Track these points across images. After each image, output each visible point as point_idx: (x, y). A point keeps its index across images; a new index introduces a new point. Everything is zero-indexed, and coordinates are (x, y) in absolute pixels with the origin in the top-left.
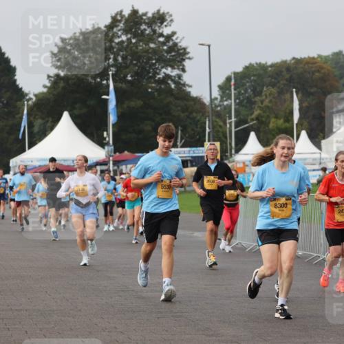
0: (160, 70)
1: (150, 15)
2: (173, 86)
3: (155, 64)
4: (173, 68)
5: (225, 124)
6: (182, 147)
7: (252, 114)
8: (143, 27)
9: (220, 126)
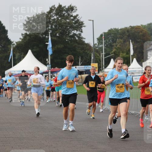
0: (71, 32)
1: (67, 7)
2: (77, 39)
3: (69, 29)
4: (77, 30)
5: (100, 55)
6: (81, 65)
7: (112, 51)
8: (64, 12)
9: (98, 56)
